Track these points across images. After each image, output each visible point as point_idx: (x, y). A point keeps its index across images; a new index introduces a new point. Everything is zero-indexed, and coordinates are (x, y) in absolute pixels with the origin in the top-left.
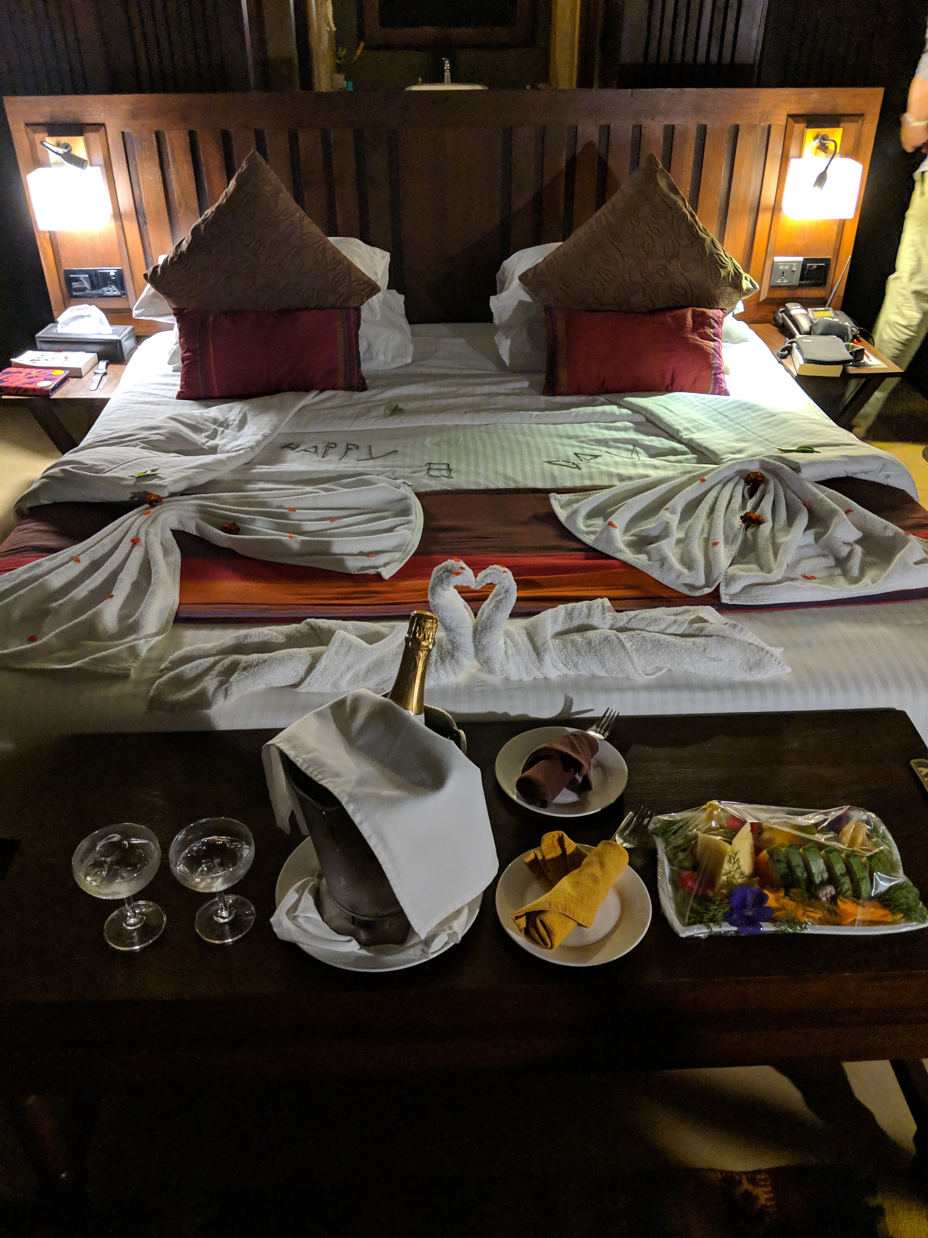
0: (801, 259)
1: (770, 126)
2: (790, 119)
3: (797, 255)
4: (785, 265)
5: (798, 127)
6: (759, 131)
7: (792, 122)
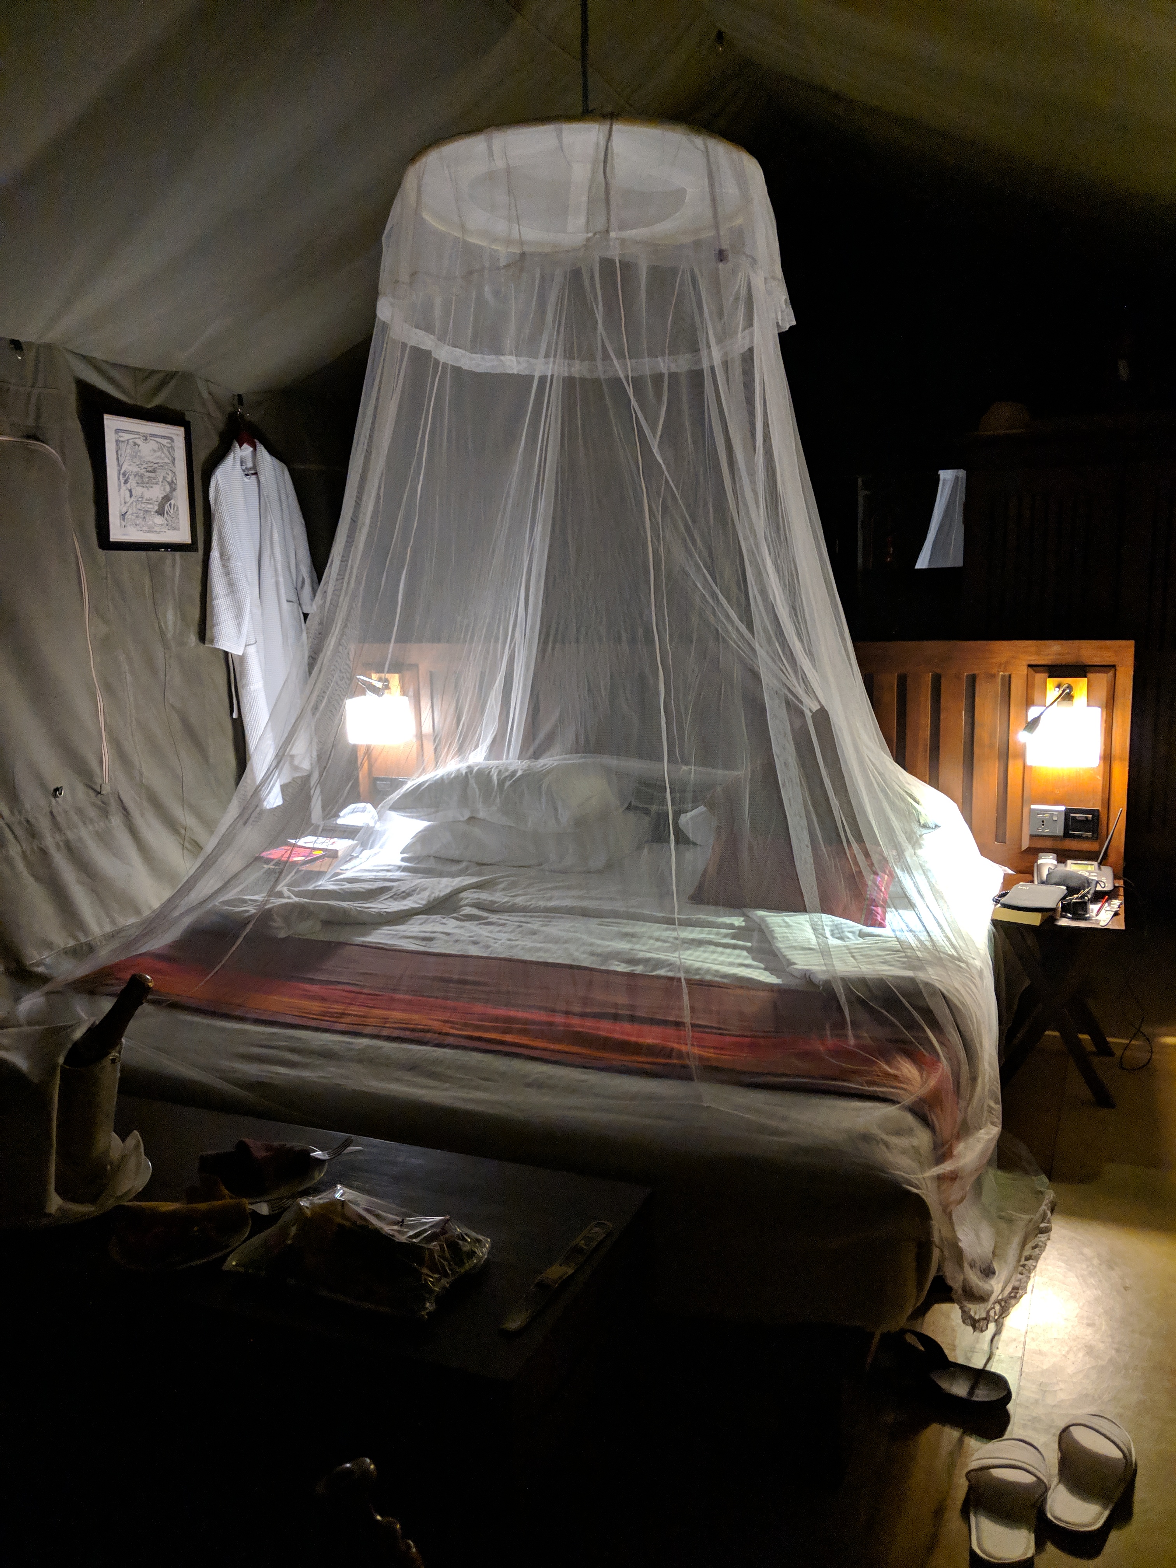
0: (1062, 808)
1: (1010, 676)
2: (1029, 669)
3: (1056, 803)
4: (1044, 814)
5: (1039, 677)
6: (999, 680)
7: (1032, 672)
